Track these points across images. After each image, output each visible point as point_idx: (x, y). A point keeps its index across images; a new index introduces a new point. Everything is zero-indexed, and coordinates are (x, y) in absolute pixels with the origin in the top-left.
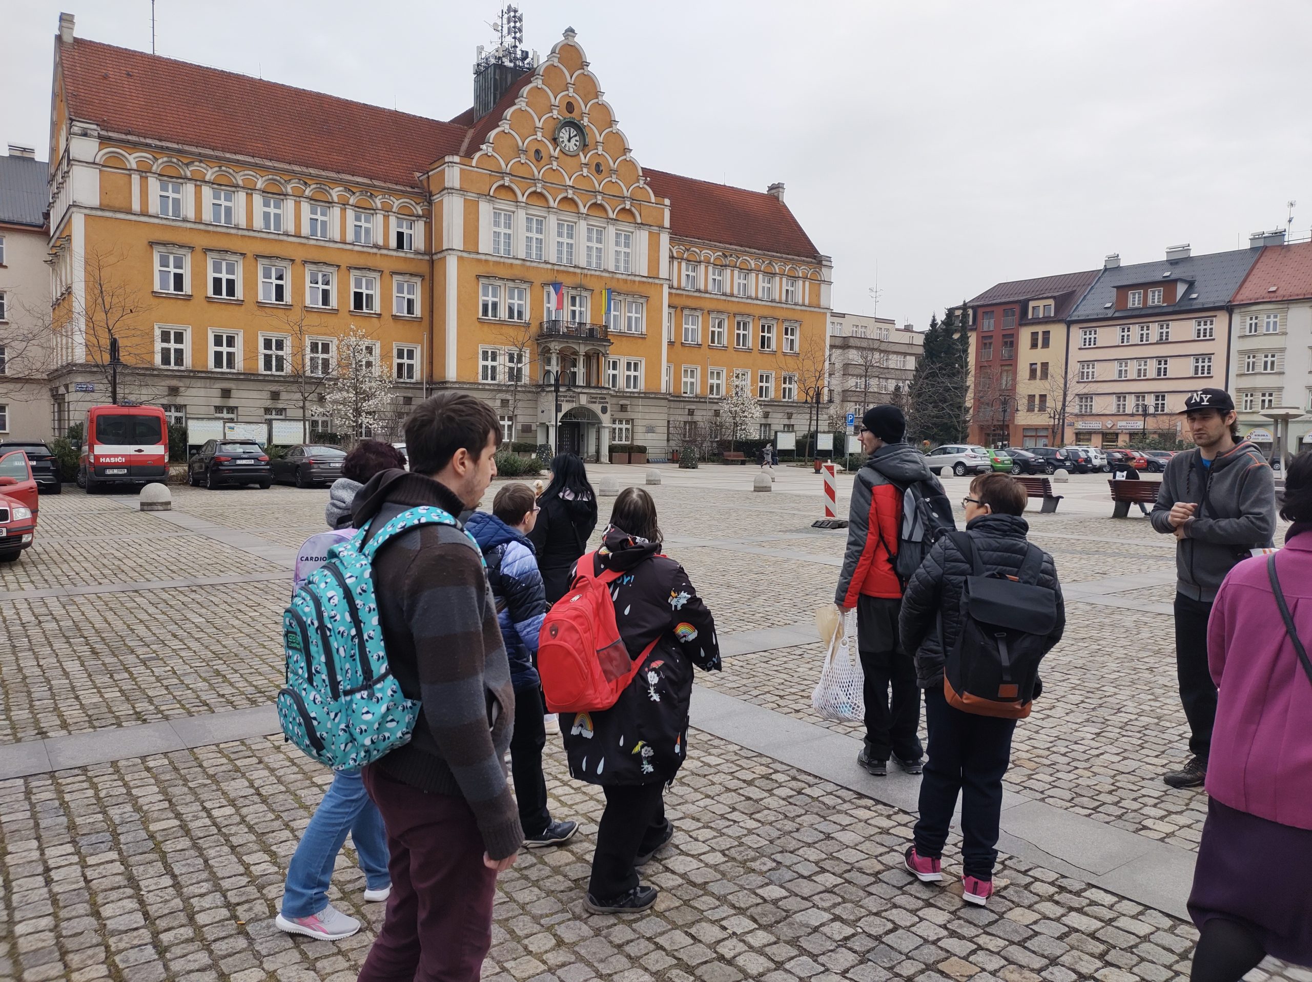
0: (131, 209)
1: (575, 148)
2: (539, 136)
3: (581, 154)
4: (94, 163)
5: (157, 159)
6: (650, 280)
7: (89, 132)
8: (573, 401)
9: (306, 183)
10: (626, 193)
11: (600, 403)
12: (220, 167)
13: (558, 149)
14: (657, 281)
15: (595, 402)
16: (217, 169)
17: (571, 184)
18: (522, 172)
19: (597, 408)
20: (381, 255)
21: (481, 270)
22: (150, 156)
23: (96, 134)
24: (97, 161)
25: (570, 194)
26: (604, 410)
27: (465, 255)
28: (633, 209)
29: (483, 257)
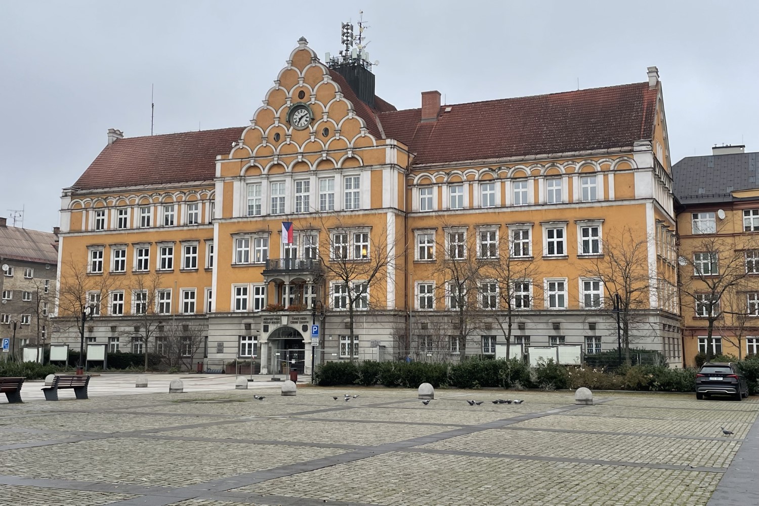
0: (81, 230)
1: (306, 123)
2: (276, 124)
3: (310, 126)
4: (68, 209)
5: (92, 200)
6: (373, 212)
7: (68, 194)
8: (278, 323)
9: (160, 194)
10: (349, 146)
11: (301, 323)
12: (119, 196)
13: (292, 128)
14: (380, 211)
15: (297, 323)
16: (118, 198)
17: (301, 150)
18: (265, 152)
19: (298, 327)
20: (200, 229)
21: (234, 229)
22: (90, 199)
23: (70, 194)
24: (69, 207)
25: (300, 158)
26: (305, 329)
27: (223, 221)
28: (356, 156)
29: (235, 220)
